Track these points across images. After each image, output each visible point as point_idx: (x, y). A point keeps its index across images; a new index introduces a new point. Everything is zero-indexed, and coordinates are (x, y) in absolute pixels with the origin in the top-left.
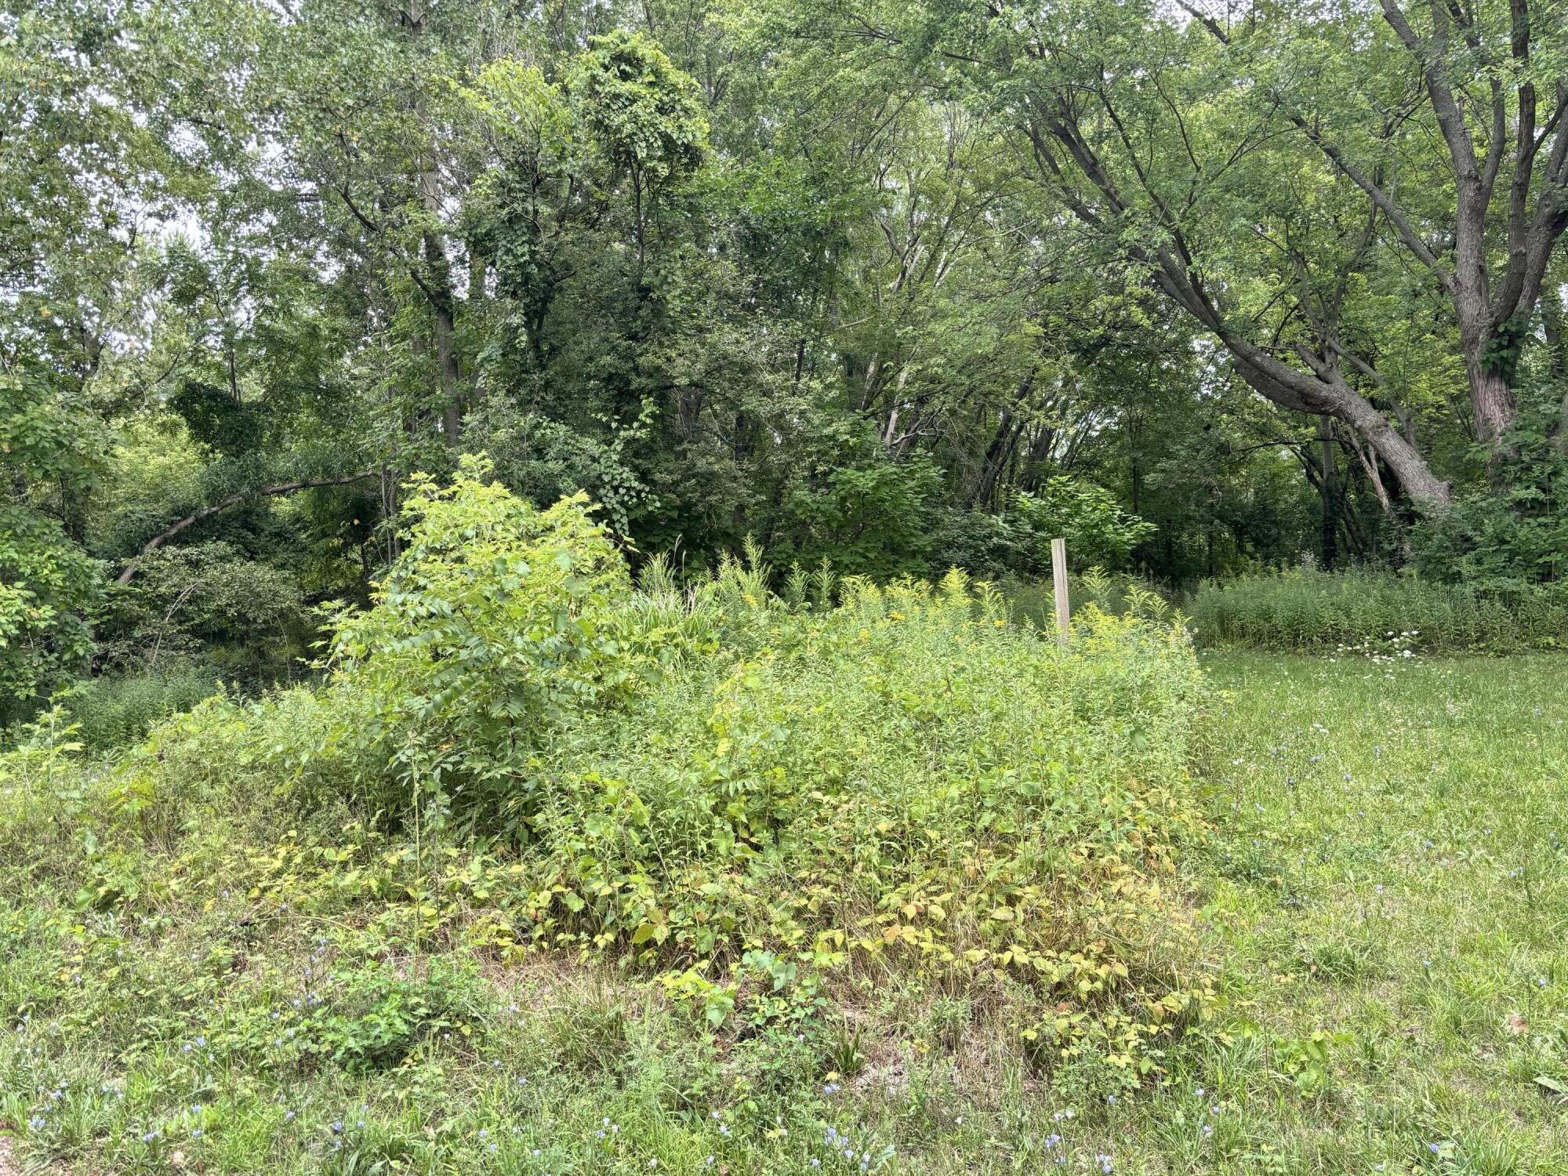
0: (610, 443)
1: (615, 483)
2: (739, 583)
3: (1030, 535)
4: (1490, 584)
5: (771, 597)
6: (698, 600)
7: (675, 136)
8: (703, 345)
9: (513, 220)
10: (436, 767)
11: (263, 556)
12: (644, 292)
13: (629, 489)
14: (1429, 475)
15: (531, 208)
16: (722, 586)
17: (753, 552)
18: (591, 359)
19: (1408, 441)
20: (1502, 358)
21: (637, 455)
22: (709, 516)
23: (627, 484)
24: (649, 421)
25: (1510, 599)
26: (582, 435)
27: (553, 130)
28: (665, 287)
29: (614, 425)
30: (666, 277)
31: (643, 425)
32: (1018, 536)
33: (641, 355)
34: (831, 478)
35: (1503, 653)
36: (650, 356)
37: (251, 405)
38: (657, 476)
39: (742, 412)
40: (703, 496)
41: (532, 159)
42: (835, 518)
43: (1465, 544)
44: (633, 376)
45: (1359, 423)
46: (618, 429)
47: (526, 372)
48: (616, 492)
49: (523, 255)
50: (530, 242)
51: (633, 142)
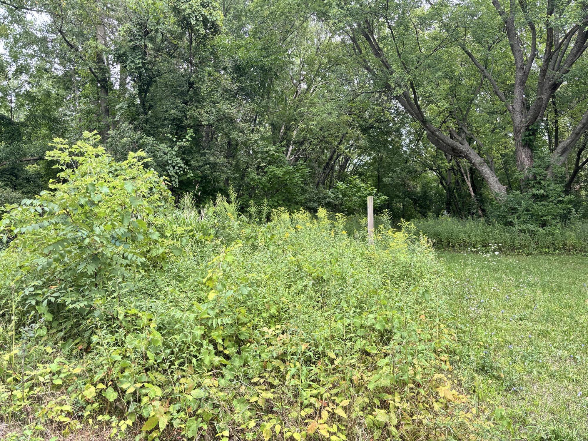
0: (172, 147)
1: (174, 164)
2: (225, 208)
3: (341, 199)
4: (524, 227)
5: (240, 215)
6: (206, 215)
7: (208, 17)
8: (215, 109)
9: (135, 48)
10: (45, 299)
11: (19, 188)
12: (191, 84)
13: (180, 167)
14: (499, 183)
15: (143, 44)
16: (217, 209)
17: (233, 195)
18: (166, 111)
19: (492, 170)
20: (530, 139)
21: (184, 153)
22: (214, 182)
23: (179, 165)
24: (190, 139)
25: (532, 233)
26: (161, 143)
27: (155, 11)
28: (200, 83)
29: (175, 139)
30: (201, 79)
31: (188, 140)
32: (337, 199)
33: (188, 111)
34: (266, 170)
35: (528, 254)
36: (192, 111)
37: (18, 124)
38: (192, 163)
39: (230, 138)
40: (212, 173)
41: (145, 22)
42: (266, 186)
43: (513, 210)
44: (184, 119)
45: (474, 161)
46: (176, 142)
47: (138, 115)
48: (174, 168)
49: (139, 64)
50: (142, 59)
51: (190, 17)
